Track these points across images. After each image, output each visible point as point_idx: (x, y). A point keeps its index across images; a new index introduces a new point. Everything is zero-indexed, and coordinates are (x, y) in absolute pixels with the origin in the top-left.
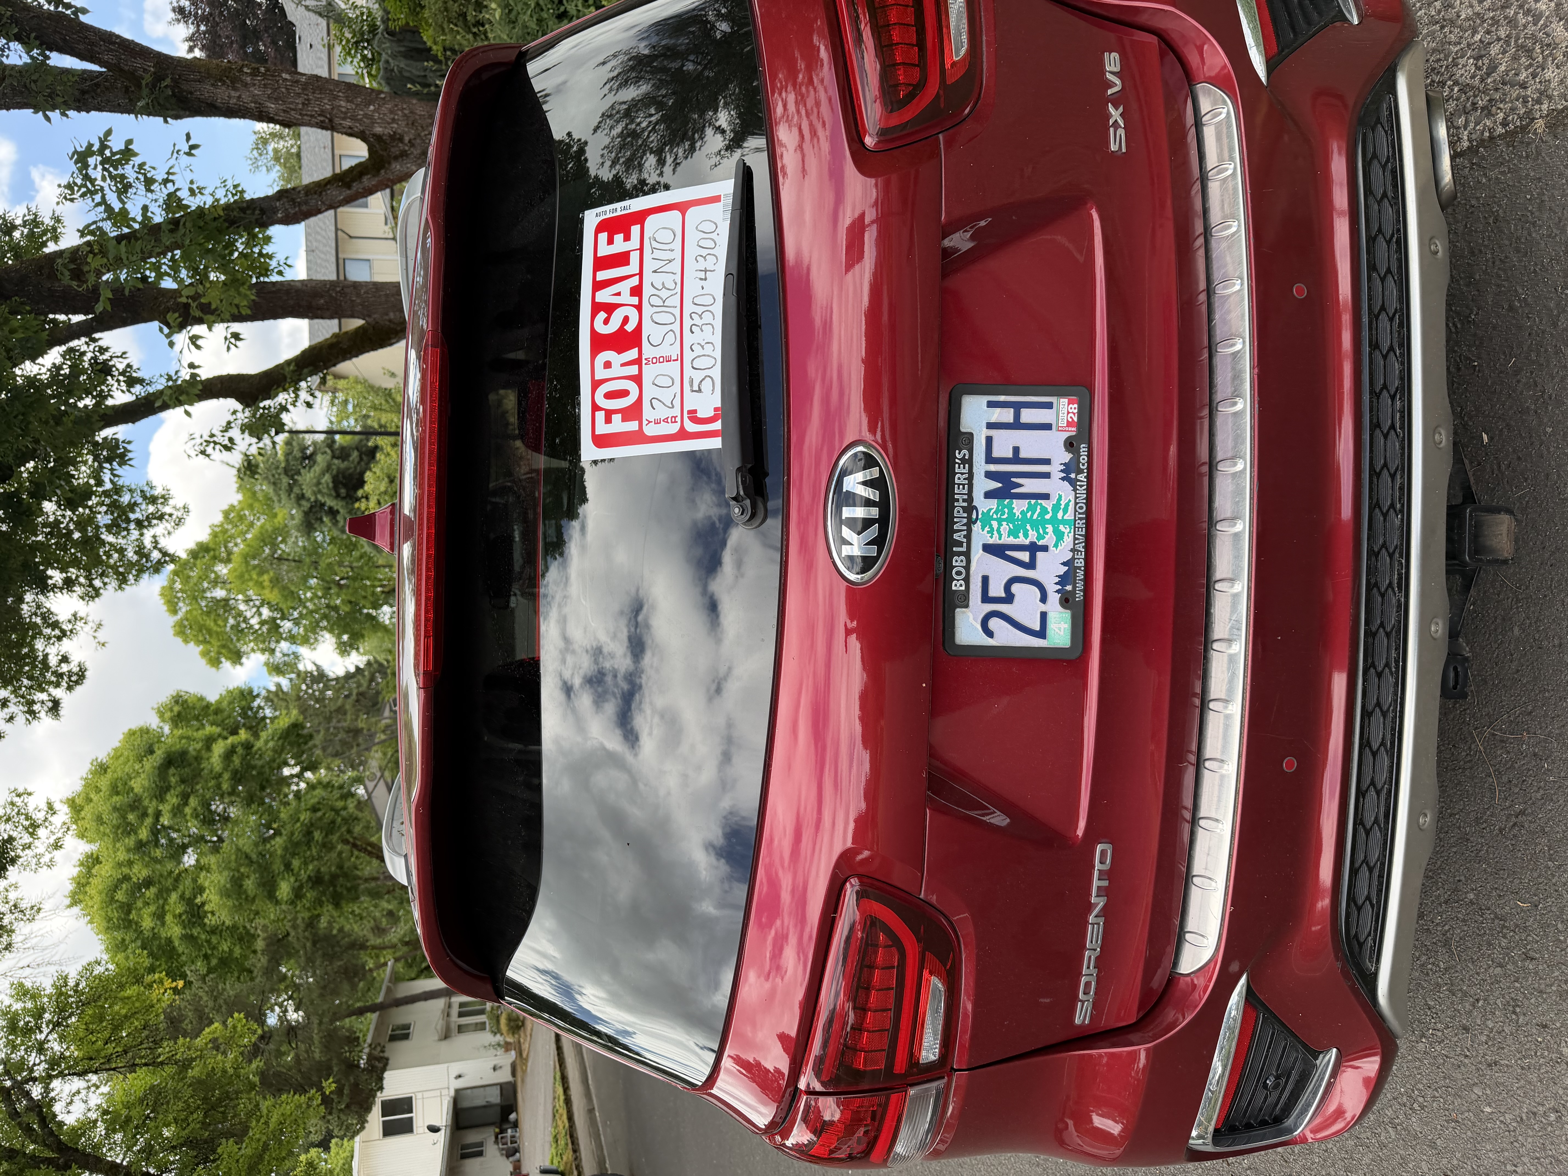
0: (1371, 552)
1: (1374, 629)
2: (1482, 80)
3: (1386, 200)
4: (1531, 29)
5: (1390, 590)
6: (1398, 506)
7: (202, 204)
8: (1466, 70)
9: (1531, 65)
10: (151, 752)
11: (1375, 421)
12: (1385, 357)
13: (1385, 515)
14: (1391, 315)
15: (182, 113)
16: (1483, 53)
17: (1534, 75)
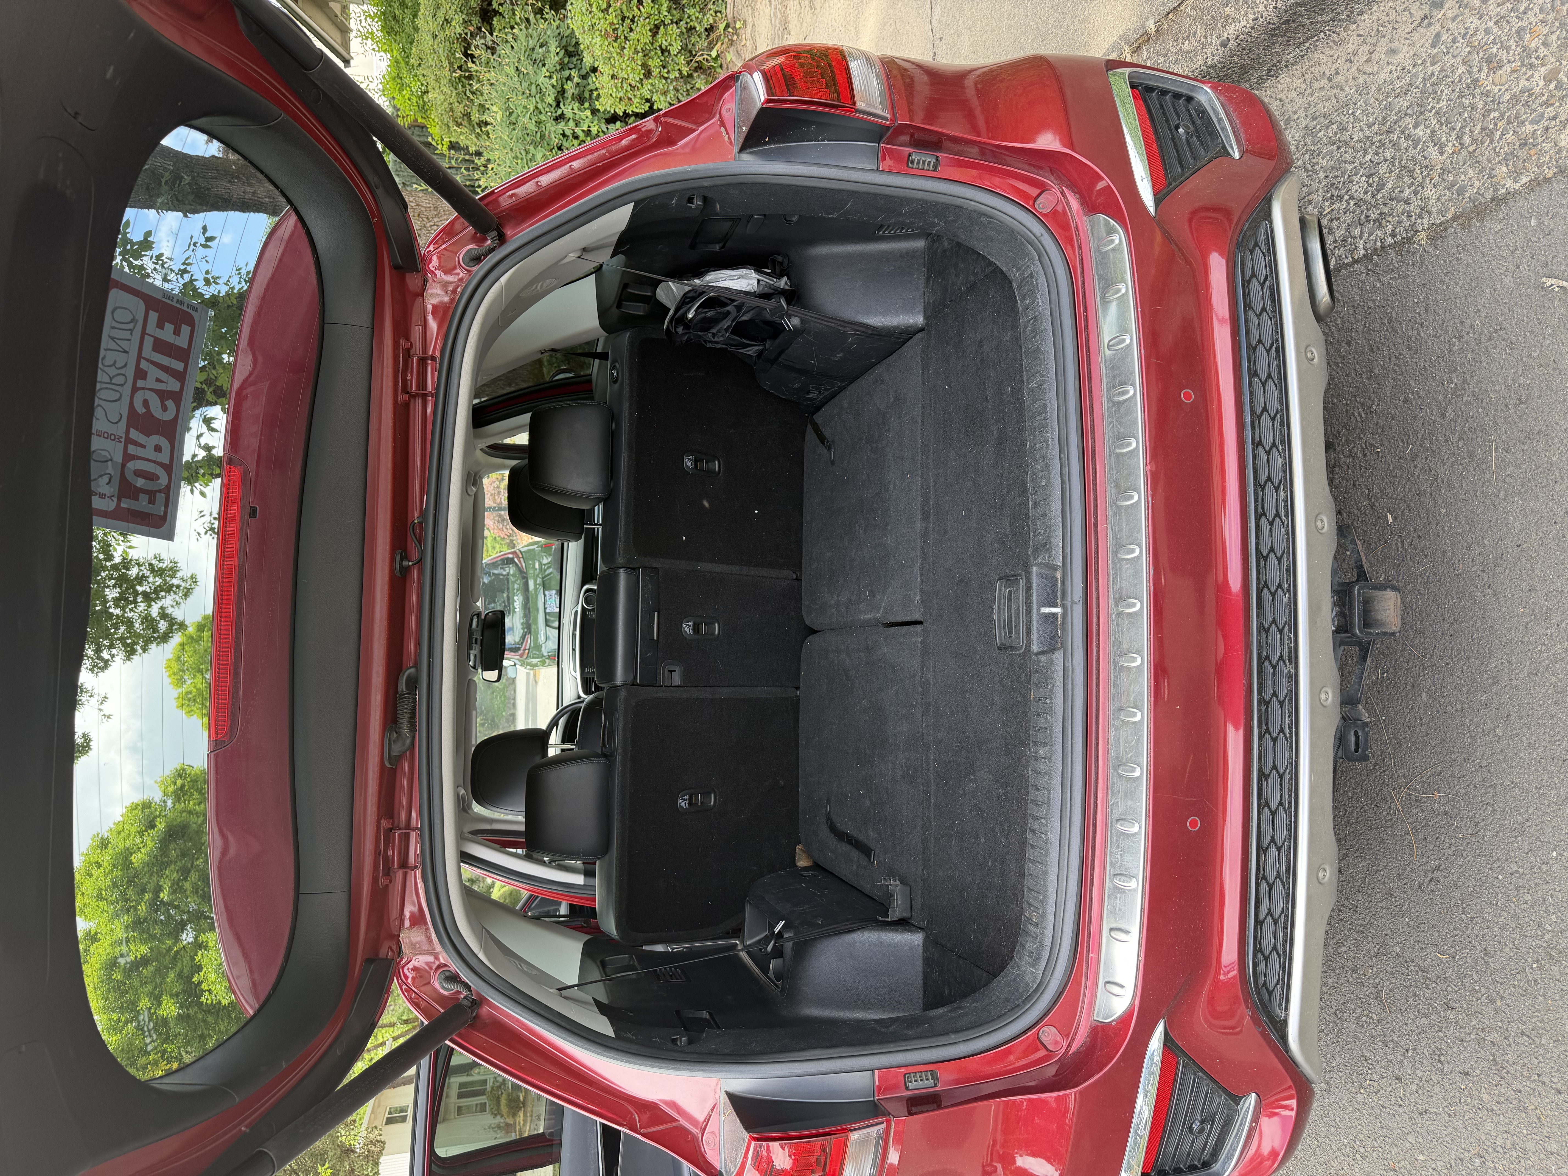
0: (1261, 627)
1: (1267, 699)
2: (1373, 196)
3: (1265, 314)
4: (1412, 152)
5: (1281, 662)
6: (1286, 586)
7: (216, 293)
8: (1359, 186)
9: (1413, 184)
10: (153, 827)
11: (1260, 510)
12: (1268, 453)
13: (1273, 595)
14: (1272, 415)
15: (199, 207)
16: (1373, 171)
17: (1416, 193)
